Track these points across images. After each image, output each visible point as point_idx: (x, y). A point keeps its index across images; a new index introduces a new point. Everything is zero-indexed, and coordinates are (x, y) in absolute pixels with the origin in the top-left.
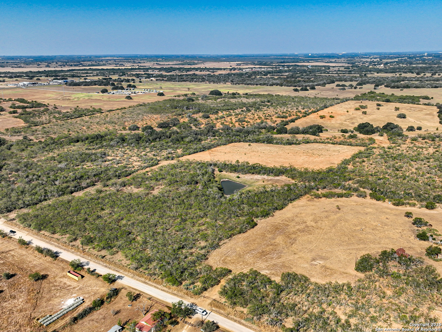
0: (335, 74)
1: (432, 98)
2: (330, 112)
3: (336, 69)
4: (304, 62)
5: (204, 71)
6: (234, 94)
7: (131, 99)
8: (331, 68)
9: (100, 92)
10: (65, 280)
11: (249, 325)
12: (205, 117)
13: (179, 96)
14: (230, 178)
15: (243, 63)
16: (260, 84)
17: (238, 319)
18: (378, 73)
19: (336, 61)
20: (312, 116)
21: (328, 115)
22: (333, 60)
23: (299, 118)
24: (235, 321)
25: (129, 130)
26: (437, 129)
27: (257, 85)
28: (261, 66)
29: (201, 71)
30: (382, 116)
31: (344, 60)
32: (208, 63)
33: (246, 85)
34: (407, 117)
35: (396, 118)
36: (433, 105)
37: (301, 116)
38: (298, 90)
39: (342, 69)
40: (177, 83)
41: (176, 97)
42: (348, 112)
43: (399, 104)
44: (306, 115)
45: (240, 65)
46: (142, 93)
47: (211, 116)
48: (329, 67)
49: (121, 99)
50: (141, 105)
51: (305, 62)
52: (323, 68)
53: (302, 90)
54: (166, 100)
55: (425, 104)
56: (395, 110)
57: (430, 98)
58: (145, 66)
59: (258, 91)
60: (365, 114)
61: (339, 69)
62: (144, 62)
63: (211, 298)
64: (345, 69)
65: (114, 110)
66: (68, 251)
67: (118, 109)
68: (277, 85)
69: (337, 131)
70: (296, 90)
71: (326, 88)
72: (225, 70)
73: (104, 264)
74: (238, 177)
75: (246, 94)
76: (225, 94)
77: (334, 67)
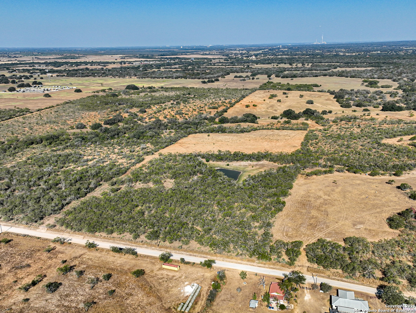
0: (221, 66)
1: (321, 86)
2: (251, 101)
3: (217, 61)
4: (182, 55)
5: (94, 65)
6: (150, 88)
7: (50, 96)
8: (212, 60)
9: (7, 90)
10: (165, 272)
11: (351, 281)
12: (142, 112)
13: (98, 92)
14: (220, 166)
15: (126, 57)
16: (166, 78)
17: (339, 278)
18: (257, 64)
19: (210, 53)
20: (237, 105)
21: (251, 105)
22: (207, 53)
23: (229, 108)
24: (338, 280)
25: (77, 129)
26: (343, 112)
27: (162, 78)
28: (146, 59)
29: (92, 65)
30: (294, 103)
31: (217, 53)
32: (91, 56)
33: (152, 79)
34: (315, 103)
35: (305, 104)
36: (325, 92)
37: (229, 106)
38: (206, 82)
39: (222, 61)
40: (81, 78)
41: (95, 93)
42: (264, 100)
43: (298, 91)
44: (232, 105)
45: (124, 58)
46: (55, 91)
47: (147, 110)
48: (210, 60)
49: (39, 97)
50: (67, 103)
51: (184, 55)
52: (206, 61)
53: (209, 82)
54: (89, 97)
55: (319, 91)
56: (300, 97)
57: (319, 85)
58: (25, 61)
59: (170, 85)
60: (280, 102)
61: (220, 61)
62: (21, 57)
63: (306, 266)
64: (224, 60)
65: (43, 109)
66: (141, 247)
67: (47, 108)
68: (182, 77)
69: (267, 118)
70: (204, 82)
71: (227, 80)
72: (115, 64)
73: (187, 253)
74: (228, 165)
75: (162, 88)
76: (141, 88)
77: (214, 59)
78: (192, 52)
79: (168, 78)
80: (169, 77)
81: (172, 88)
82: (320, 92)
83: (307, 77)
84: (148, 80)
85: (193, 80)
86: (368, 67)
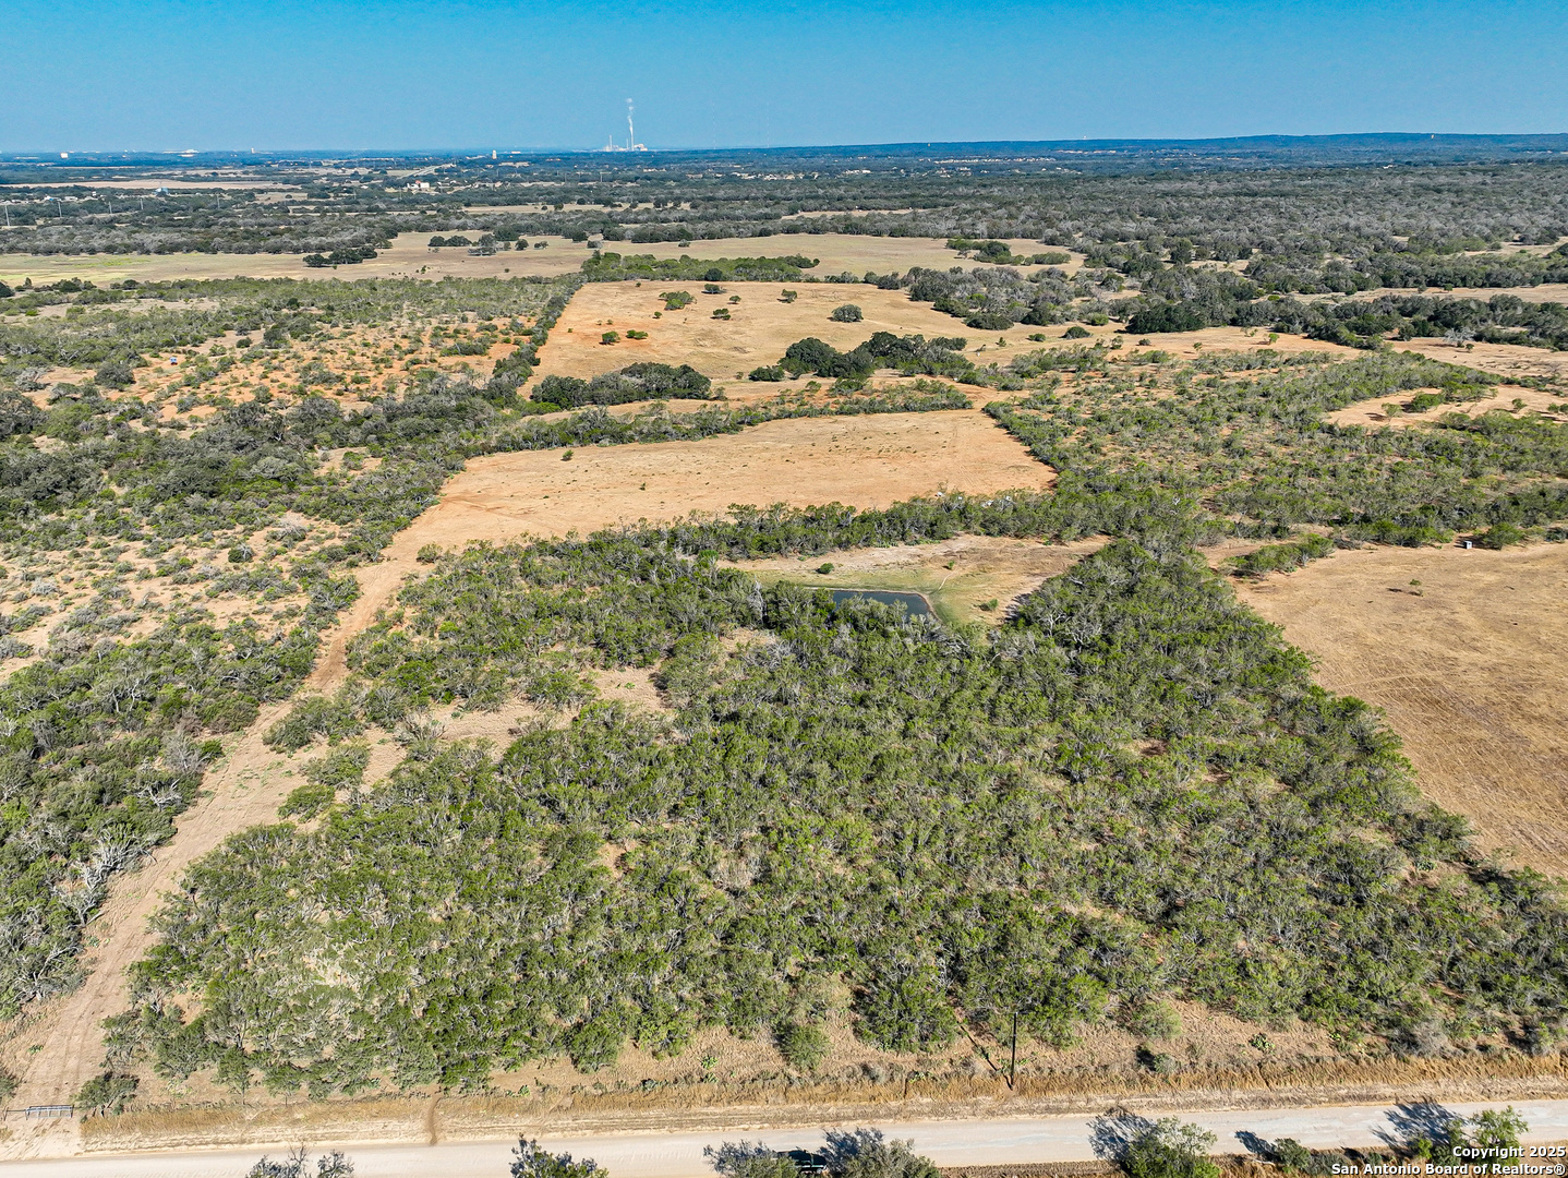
1: (816, 262)
2: (602, 321)
8: (256, 195)
18: (468, 206)
20: (561, 337)
21: (620, 332)
23: (534, 350)
30: (787, 321)
35: (829, 321)
37: (527, 343)
39: (299, 197)
42: (658, 315)
44: (537, 337)
47: (135, 374)
48: (246, 195)
52: (227, 197)
53: (337, 260)
55: (835, 280)
56: (783, 301)
57: (812, 262)
60: (728, 318)
61: (289, 197)
64: (310, 196)
69: (738, 379)
73: (1237, 1094)
74: (824, 570)
75: (131, 284)
76: (20, 289)
77: (261, 191)
78: (131, 170)
79: (120, 253)
80: (127, 249)
81: (182, 285)
82: (838, 281)
83: (731, 236)
84: (23, 259)
85: (246, 257)
86: (902, 208)
